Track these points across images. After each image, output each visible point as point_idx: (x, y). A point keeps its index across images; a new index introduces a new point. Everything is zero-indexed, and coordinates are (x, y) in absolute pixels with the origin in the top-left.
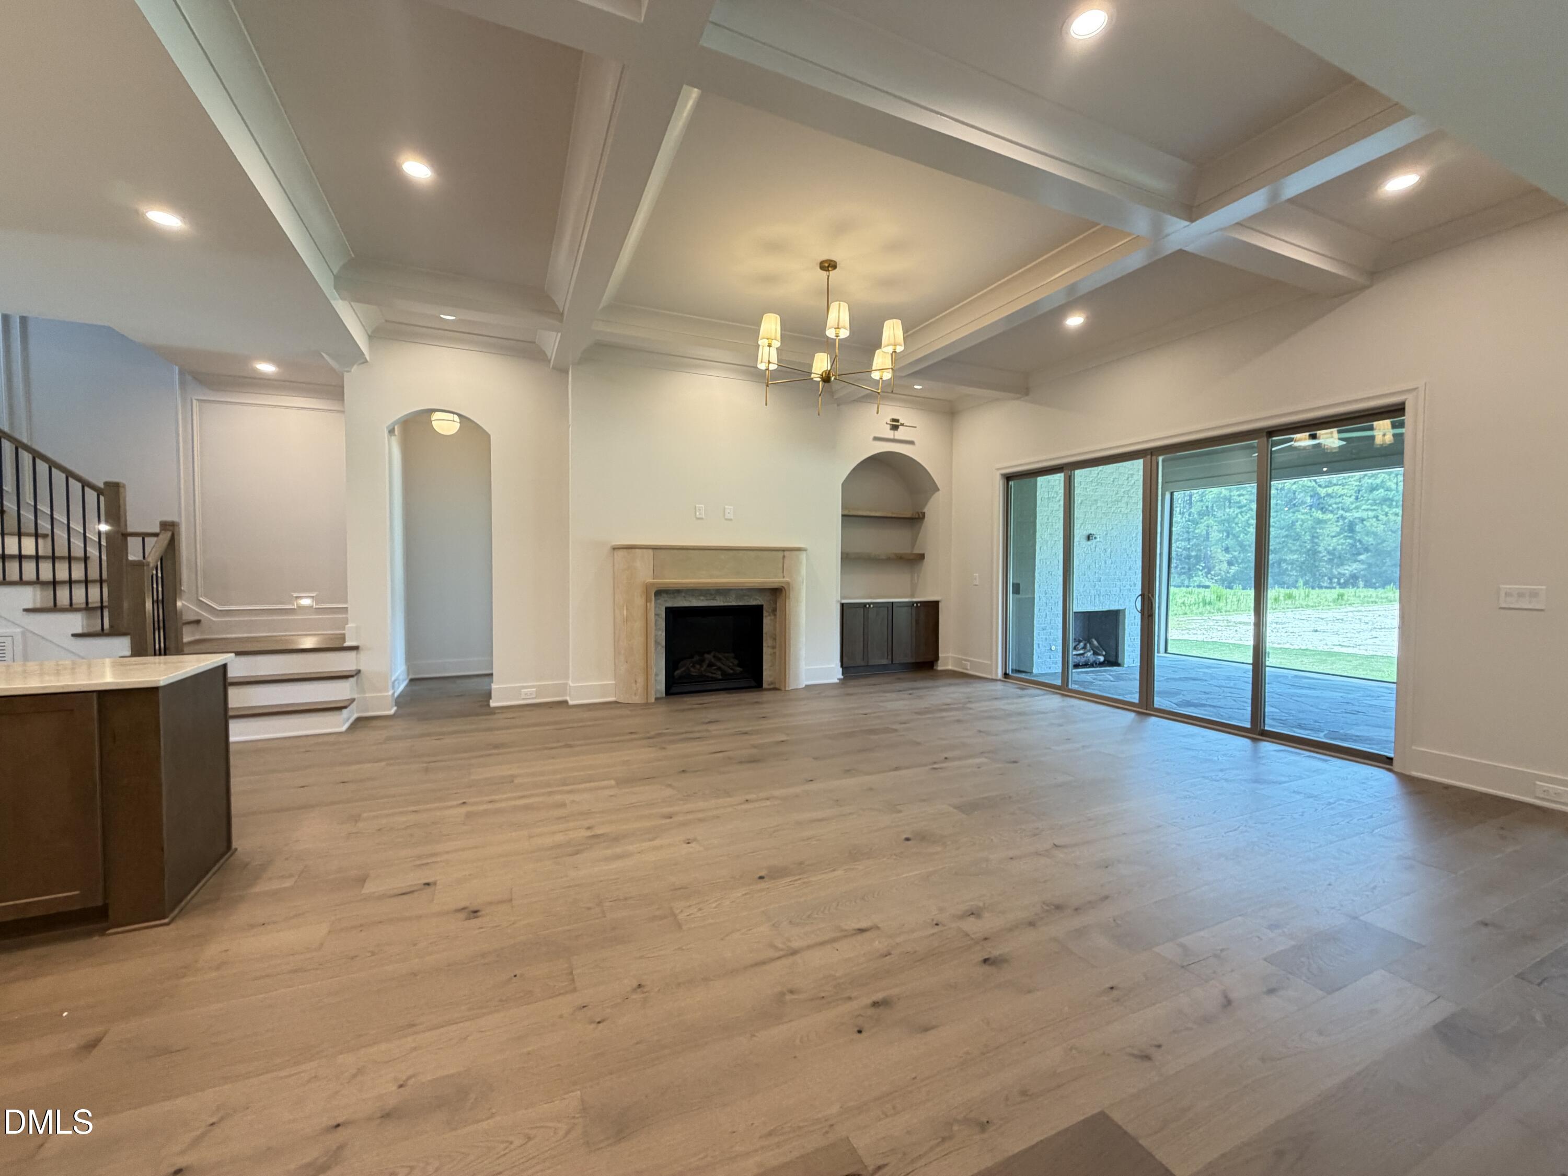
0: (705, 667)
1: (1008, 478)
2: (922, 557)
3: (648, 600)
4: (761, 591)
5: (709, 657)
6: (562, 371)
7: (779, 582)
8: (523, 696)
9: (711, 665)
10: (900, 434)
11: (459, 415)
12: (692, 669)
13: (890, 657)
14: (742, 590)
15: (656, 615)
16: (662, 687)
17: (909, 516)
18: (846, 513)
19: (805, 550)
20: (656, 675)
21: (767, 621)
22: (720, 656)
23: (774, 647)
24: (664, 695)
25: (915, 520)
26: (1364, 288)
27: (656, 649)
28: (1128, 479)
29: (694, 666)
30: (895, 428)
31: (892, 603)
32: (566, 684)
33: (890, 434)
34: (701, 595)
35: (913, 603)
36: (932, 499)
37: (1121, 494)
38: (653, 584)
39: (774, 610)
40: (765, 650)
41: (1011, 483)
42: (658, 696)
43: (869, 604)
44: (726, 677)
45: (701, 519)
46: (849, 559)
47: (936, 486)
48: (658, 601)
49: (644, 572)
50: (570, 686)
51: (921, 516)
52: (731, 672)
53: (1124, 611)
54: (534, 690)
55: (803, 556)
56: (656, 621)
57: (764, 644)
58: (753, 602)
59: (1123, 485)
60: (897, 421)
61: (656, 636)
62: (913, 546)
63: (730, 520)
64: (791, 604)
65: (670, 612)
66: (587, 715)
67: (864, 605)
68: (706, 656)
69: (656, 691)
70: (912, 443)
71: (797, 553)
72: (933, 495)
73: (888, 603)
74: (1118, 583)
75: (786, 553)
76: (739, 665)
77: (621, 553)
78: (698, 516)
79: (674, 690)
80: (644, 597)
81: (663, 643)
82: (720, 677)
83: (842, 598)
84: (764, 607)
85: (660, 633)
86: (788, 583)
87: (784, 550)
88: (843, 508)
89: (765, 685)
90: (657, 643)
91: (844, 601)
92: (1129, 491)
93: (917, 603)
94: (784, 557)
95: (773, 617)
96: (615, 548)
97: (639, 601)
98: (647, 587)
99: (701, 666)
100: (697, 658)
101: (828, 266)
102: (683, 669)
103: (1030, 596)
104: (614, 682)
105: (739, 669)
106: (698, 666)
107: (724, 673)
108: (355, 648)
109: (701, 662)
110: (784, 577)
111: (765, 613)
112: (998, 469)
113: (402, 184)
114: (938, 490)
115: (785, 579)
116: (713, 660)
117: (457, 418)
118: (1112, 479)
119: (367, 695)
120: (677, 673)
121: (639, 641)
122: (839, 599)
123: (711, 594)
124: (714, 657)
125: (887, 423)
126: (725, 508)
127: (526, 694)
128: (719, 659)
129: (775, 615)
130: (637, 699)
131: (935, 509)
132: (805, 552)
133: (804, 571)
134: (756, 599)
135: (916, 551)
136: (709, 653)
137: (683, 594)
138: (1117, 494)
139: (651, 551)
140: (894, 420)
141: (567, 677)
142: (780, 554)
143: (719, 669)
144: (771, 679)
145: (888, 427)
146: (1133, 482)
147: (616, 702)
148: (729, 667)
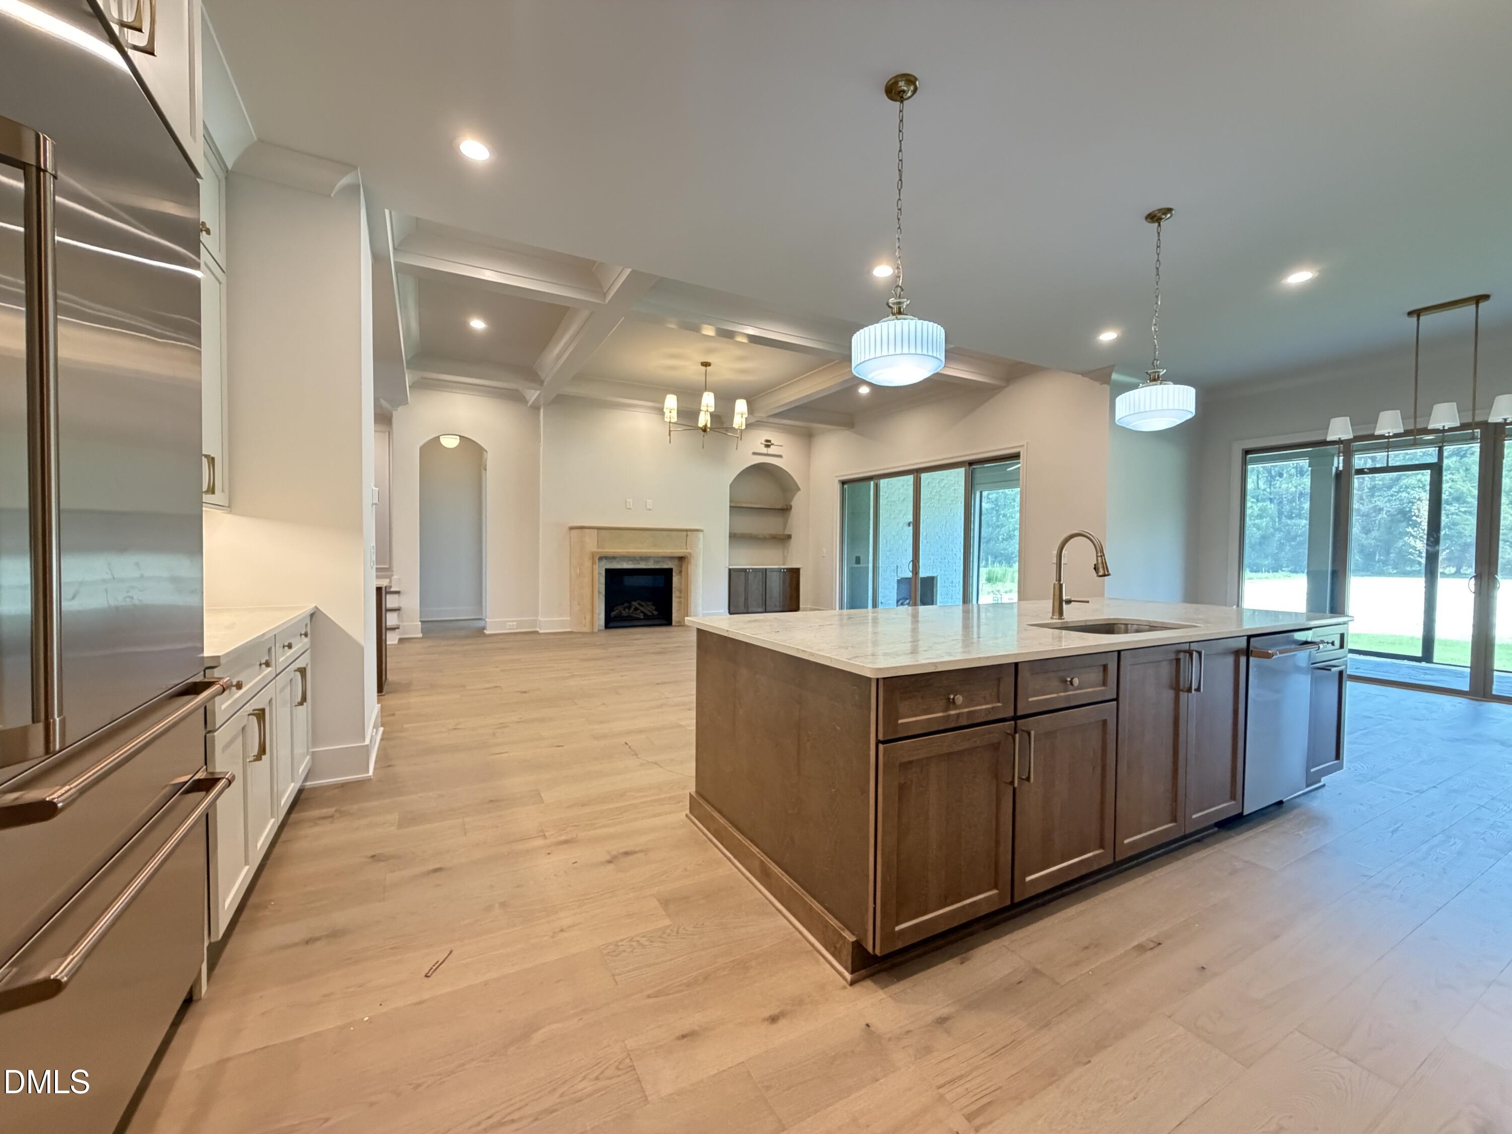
0: (632, 610)
1: (843, 483)
2: (789, 537)
3: (593, 563)
4: (672, 558)
5: (635, 604)
6: (536, 408)
7: (684, 552)
8: (508, 628)
9: (636, 609)
10: (771, 450)
11: (460, 436)
12: (623, 612)
13: (764, 607)
14: (658, 557)
15: (599, 574)
16: (602, 622)
17: (779, 507)
18: (733, 505)
19: (702, 531)
20: (599, 614)
21: (675, 579)
22: (643, 604)
23: (680, 598)
24: (604, 628)
25: (785, 510)
26: (1005, 387)
27: (599, 596)
28: (939, 482)
29: (624, 610)
30: (768, 446)
31: (766, 569)
32: (536, 620)
33: (764, 450)
34: (629, 561)
35: (781, 569)
36: (797, 495)
37: (934, 493)
38: (597, 553)
39: (681, 572)
40: (674, 599)
41: (846, 486)
42: (600, 628)
43: (749, 569)
44: (647, 617)
45: (630, 509)
46: (734, 537)
47: (798, 486)
48: (601, 565)
49: (591, 544)
50: (540, 621)
51: (789, 507)
52: (650, 614)
53: (937, 577)
54: (515, 623)
55: (701, 535)
56: (599, 578)
57: (674, 595)
58: (666, 566)
59: (935, 487)
60: (769, 441)
61: (599, 588)
62: (784, 529)
63: (650, 510)
64: (691, 568)
65: (609, 572)
66: (553, 637)
67: (744, 570)
68: (634, 603)
69: (599, 625)
70: (780, 456)
71: (696, 533)
72: (796, 493)
73: (763, 569)
74: (932, 558)
75: (688, 533)
76: (656, 610)
77: (575, 532)
78: (628, 507)
79: (611, 625)
80: (591, 561)
81: (604, 593)
82: (642, 617)
83: (729, 565)
84: (674, 570)
85: (601, 586)
86: (690, 554)
87: (687, 531)
88: (731, 501)
89: (674, 623)
90: (599, 593)
91: (731, 567)
92: (940, 491)
93: (784, 569)
94: (687, 535)
95: (679, 577)
96: (571, 528)
97: (588, 563)
98: (593, 555)
99: (629, 609)
100: (626, 605)
101: (706, 364)
102: (617, 611)
103: (866, 565)
104: (569, 618)
105: (656, 613)
106: (627, 610)
107: (645, 614)
108: (398, 593)
109: (629, 608)
110: (687, 549)
111: (674, 574)
112: (837, 477)
113: (469, 334)
114: (799, 489)
115: (687, 551)
116: (638, 606)
117: (458, 437)
118: (927, 483)
119: (405, 624)
120: (613, 614)
121: (587, 591)
122: (728, 565)
123: (637, 560)
124: (639, 604)
125: (761, 443)
126: (646, 502)
127: (510, 626)
128: (642, 606)
129: (681, 575)
130: (586, 629)
131: (797, 502)
132: (701, 533)
133: (701, 546)
134: (668, 564)
135: (787, 533)
136: (635, 601)
137: (618, 560)
138: (931, 493)
139: (596, 531)
140: (767, 441)
141: (537, 614)
142: (685, 533)
143: (642, 612)
144: (677, 619)
145: (763, 446)
146: (943, 485)
147: (571, 632)
148: (649, 611)
